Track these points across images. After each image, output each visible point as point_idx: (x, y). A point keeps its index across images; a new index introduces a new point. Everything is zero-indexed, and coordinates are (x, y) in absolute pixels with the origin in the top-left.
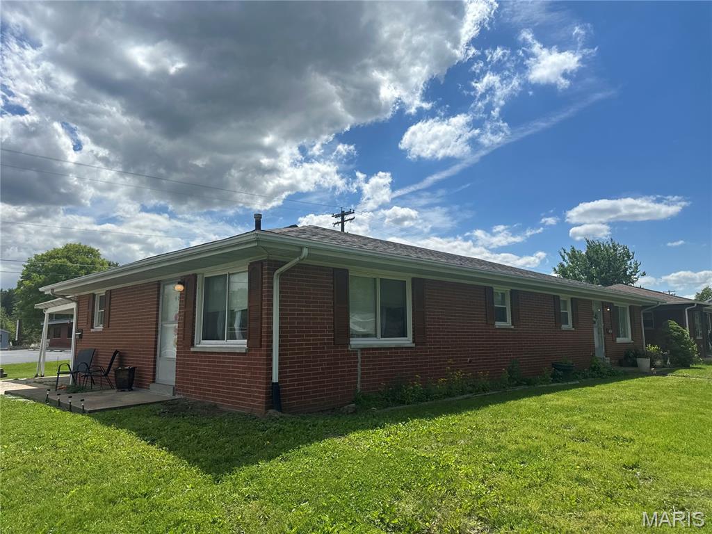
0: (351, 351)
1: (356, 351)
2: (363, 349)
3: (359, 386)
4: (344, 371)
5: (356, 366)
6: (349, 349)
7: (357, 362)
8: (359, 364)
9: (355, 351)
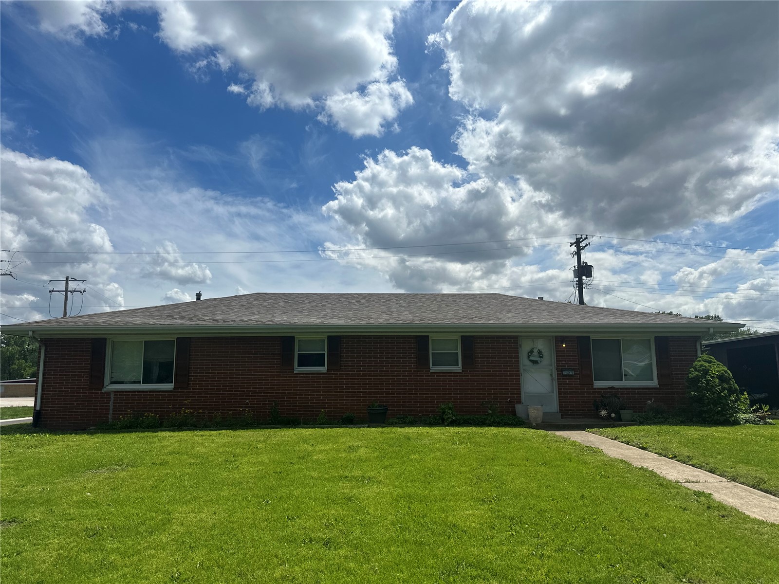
0: (104, 393)
1: (110, 393)
2: (115, 392)
3: (110, 417)
4: (97, 406)
5: (109, 403)
6: (103, 391)
7: (110, 401)
8: (111, 402)
9: (108, 393)
